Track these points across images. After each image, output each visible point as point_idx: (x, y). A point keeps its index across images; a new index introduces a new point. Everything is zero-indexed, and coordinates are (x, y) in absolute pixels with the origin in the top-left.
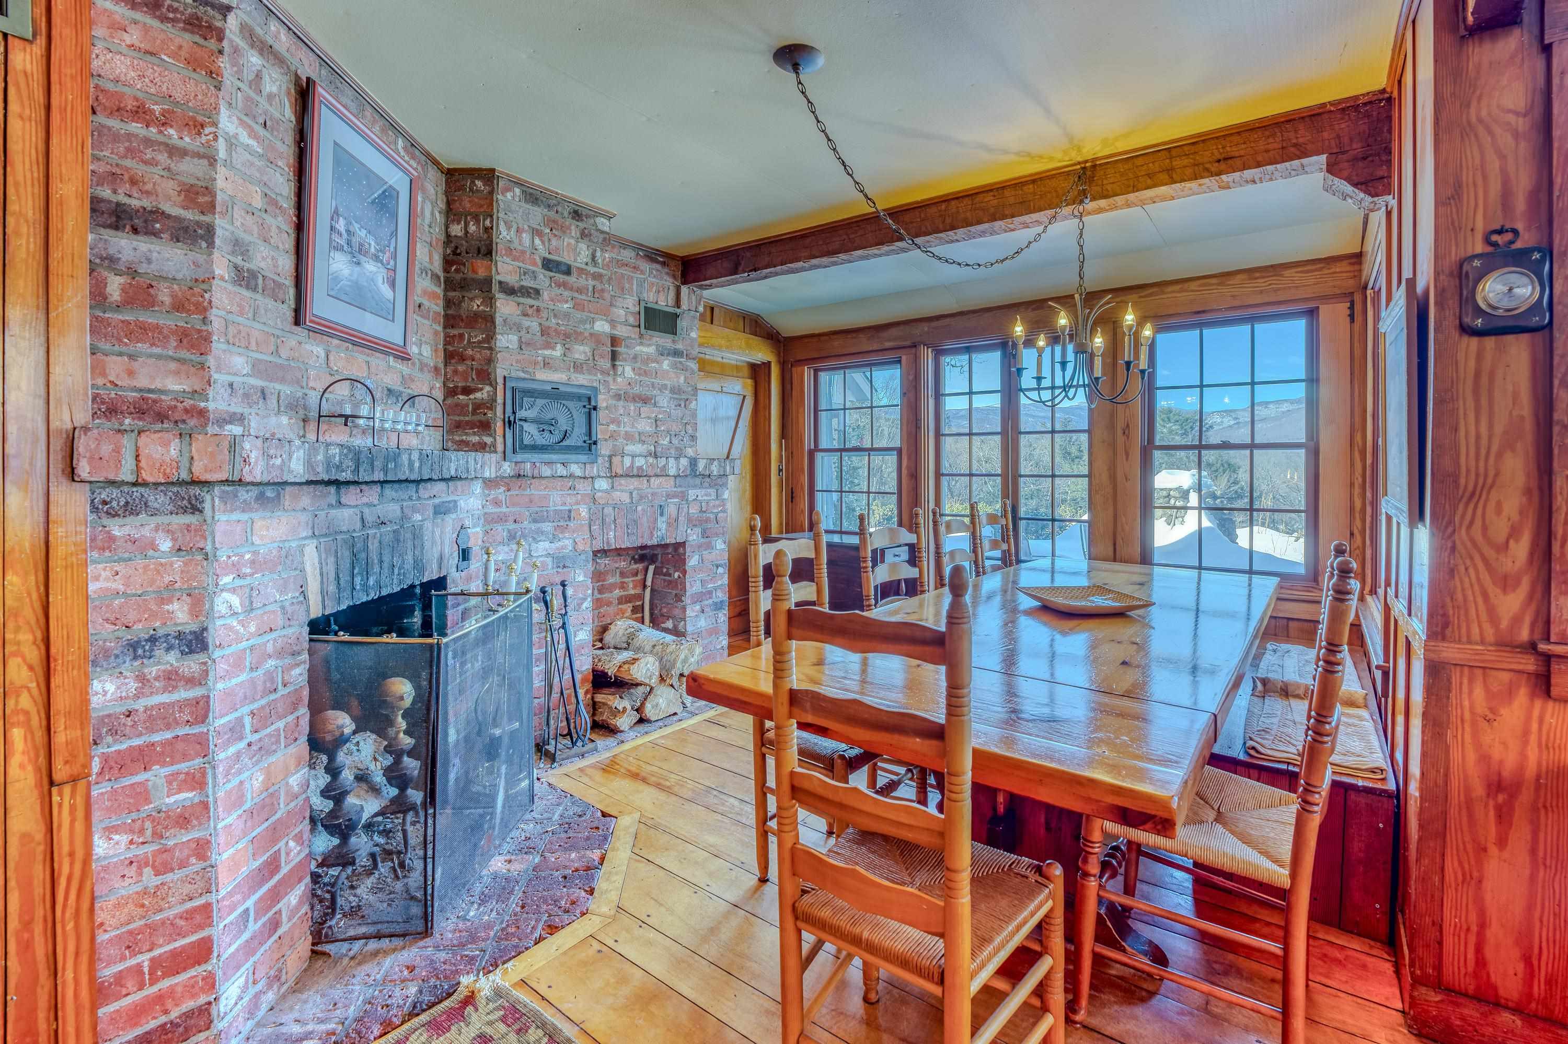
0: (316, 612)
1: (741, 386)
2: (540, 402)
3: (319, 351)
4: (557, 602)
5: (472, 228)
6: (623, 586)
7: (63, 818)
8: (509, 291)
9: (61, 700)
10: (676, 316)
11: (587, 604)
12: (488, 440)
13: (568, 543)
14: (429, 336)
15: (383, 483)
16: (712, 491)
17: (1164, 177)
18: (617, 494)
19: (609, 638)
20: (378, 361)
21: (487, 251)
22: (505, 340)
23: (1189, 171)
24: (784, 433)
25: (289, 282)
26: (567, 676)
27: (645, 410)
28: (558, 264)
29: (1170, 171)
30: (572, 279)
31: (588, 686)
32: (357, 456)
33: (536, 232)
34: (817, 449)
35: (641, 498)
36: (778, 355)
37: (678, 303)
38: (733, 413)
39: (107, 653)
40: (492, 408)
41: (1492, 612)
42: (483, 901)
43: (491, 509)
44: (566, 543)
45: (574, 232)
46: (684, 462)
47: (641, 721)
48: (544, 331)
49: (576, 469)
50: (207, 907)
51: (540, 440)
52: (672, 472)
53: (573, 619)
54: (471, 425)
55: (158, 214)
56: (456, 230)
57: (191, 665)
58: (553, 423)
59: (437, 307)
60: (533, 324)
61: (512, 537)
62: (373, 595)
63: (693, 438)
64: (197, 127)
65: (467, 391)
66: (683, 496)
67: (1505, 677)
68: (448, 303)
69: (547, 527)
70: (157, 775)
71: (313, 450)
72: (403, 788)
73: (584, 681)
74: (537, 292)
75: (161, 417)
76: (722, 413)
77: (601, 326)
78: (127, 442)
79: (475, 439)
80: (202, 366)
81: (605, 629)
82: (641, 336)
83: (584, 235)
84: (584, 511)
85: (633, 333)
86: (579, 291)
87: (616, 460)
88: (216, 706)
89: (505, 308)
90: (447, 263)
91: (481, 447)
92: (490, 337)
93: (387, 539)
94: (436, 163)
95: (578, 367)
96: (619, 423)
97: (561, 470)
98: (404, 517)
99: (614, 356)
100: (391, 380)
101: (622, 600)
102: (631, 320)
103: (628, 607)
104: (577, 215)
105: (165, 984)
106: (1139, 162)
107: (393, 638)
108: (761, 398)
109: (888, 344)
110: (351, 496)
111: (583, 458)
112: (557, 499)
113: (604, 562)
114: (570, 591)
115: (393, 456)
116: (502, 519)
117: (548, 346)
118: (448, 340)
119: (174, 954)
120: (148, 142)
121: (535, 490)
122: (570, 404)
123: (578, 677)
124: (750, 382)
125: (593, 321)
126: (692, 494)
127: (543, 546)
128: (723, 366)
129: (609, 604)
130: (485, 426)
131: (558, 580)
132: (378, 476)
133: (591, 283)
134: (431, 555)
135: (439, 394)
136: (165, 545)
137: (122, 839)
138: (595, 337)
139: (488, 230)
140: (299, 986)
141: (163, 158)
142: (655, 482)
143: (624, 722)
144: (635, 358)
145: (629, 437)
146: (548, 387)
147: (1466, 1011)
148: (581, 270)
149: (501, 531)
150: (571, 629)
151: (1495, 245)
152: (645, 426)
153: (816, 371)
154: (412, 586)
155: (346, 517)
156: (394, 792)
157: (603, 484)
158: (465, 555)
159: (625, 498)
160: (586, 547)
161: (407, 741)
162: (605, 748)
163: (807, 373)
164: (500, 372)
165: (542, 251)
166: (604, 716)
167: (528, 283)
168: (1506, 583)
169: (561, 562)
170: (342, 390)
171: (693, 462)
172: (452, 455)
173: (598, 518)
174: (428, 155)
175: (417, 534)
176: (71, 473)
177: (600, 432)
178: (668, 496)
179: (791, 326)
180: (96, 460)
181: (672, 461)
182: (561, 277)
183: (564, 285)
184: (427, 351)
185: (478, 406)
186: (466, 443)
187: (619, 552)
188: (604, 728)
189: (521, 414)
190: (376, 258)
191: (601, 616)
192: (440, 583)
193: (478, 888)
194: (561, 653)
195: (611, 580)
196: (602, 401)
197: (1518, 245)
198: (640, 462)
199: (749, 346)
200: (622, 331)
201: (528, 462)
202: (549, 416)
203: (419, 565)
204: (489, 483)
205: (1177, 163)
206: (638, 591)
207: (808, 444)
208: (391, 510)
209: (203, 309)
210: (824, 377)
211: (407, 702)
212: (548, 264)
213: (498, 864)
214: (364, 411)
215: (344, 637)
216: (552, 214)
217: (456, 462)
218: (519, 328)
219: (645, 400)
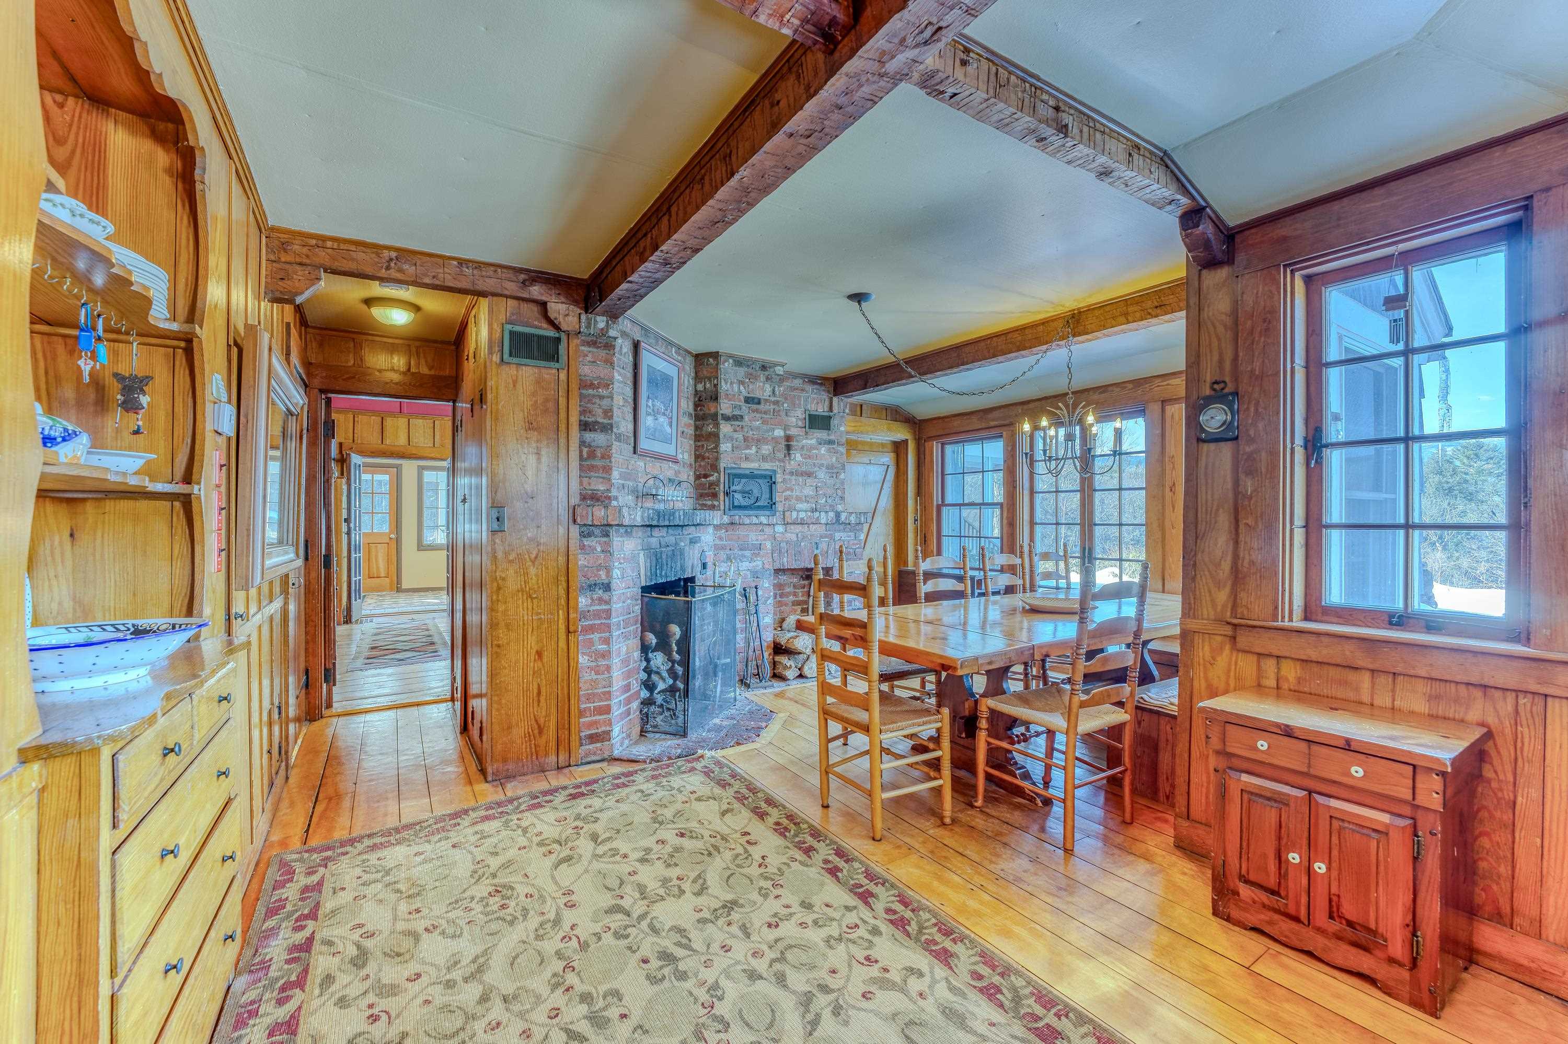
0: (643, 584)
1: (888, 458)
2: (743, 481)
3: (642, 464)
4: (752, 598)
5: (708, 385)
6: (795, 595)
7: (571, 645)
8: (727, 418)
9: (572, 603)
10: (830, 417)
11: (771, 601)
12: (716, 503)
13: (760, 563)
14: (687, 448)
15: (668, 526)
16: (852, 534)
17: (1122, 319)
18: (788, 535)
19: (785, 625)
20: (665, 465)
21: (715, 398)
22: (725, 447)
23: (1138, 315)
24: (919, 492)
25: (631, 435)
26: (757, 643)
27: (809, 481)
28: (753, 398)
29: (1126, 314)
30: (761, 407)
31: (771, 651)
32: (658, 513)
33: (741, 382)
34: (943, 504)
35: (804, 537)
36: (914, 433)
37: (831, 409)
38: (880, 478)
39: (582, 588)
40: (718, 485)
41: (1213, 601)
42: (709, 731)
43: (718, 542)
44: (758, 563)
45: (762, 378)
46: (831, 514)
47: (801, 676)
48: (746, 439)
49: (764, 520)
50: (609, 693)
51: (744, 503)
52: (823, 521)
53: (761, 608)
54: (707, 495)
55: (596, 422)
56: (700, 387)
57: (606, 596)
58: (749, 493)
59: (691, 431)
60: (739, 436)
61: (729, 559)
62: (664, 580)
63: (842, 498)
64: (607, 386)
65: (706, 476)
66: (831, 537)
67: (1219, 638)
68: (697, 428)
69: (748, 553)
70: (596, 636)
71: (643, 512)
72: (675, 680)
73: (768, 647)
74: (742, 417)
75: (598, 500)
76: (871, 478)
77: (779, 433)
78: (590, 509)
79: (709, 503)
80: (610, 480)
81: (783, 620)
82: (806, 433)
83: (768, 379)
84: (768, 545)
85: (801, 432)
86: (765, 413)
87: (787, 514)
88: (613, 614)
89: (725, 428)
90: (696, 406)
91: (713, 507)
92: (717, 446)
93: (670, 553)
94: (690, 353)
95: (764, 459)
96: (792, 490)
97: (755, 520)
98: (676, 544)
99: (788, 448)
100: (670, 474)
101: (795, 603)
102: (800, 424)
103: (799, 608)
104: (764, 368)
105: (598, 717)
106: (1108, 308)
107: (673, 597)
108: (901, 467)
109: (993, 423)
110: (656, 532)
111: (768, 513)
112: (753, 537)
113: (783, 578)
114: (760, 593)
115: (672, 513)
116: (723, 548)
117: (748, 447)
118: (697, 448)
119: (600, 707)
120: (594, 396)
121: (741, 532)
122: (760, 481)
123: (765, 644)
124: (892, 455)
125: (773, 430)
126: (837, 536)
127: (745, 565)
128: (871, 444)
129: (786, 605)
130: (715, 496)
131: (753, 585)
132: (667, 523)
133: (772, 407)
134: (688, 564)
135: (692, 479)
136: (599, 549)
137: (586, 658)
138: (775, 440)
139: (715, 386)
140: (636, 743)
141: (597, 401)
142: (813, 527)
143: (791, 674)
144: (803, 448)
145: (798, 499)
146: (748, 472)
147: (1200, 832)
148: (766, 400)
149: (723, 555)
150: (761, 615)
151: (1214, 390)
152: (809, 491)
153: (943, 444)
154: (680, 579)
155: (654, 541)
156: (671, 682)
157: (779, 529)
158: (704, 566)
159: (794, 537)
160: (770, 567)
161: (677, 657)
162: (778, 686)
163: (936, 446)
164: (722, 465)
165: (745, 393)
166: (780, 670)
167: (737, 412)
168: (1219, 585)
169: (756, 575)
170: (651, 482)
171: (838, 515)
172: (698, 512)
173: (777, 550)
174: (687, 351)
175: (682, 553)
176: (575, 521)
177: (778, 497)
178: (821, 537)
179: (922, 412)
180: (582, 516)
181: (823, 514)
182: (755, 407)
183: (757, 411)
184: (686, 456)
185: (711, 484)
186: (705, 505)
187: (793, 571)
188: (778, 676)
189: (733, 488)
190: (664, 414)
191: (781, 612)
192: (692, 580)
193: (707, 727)
194: (754, 629)
195: (788, 590)
196: (779, 478)
197: (1226, 391)
198: (802, 515)
199: (889, 429)
200: (793, 432)
201: (738, 515)
202: (747, 489)
203: (683, 569)
204: (717, 528)
205: (1131, 309)
206: (805, 598)
207: (936, 499)
208: (671, 540)
209: (610, 457)
210: (949, 449)
211: (678, 636)
212: (748, 400)
213: (717, 721)
214: (660, 492)
215: (654, 595)
216: (750, 370)
217: (700, 516)
218: (732, 439)
219: (809, 475)
